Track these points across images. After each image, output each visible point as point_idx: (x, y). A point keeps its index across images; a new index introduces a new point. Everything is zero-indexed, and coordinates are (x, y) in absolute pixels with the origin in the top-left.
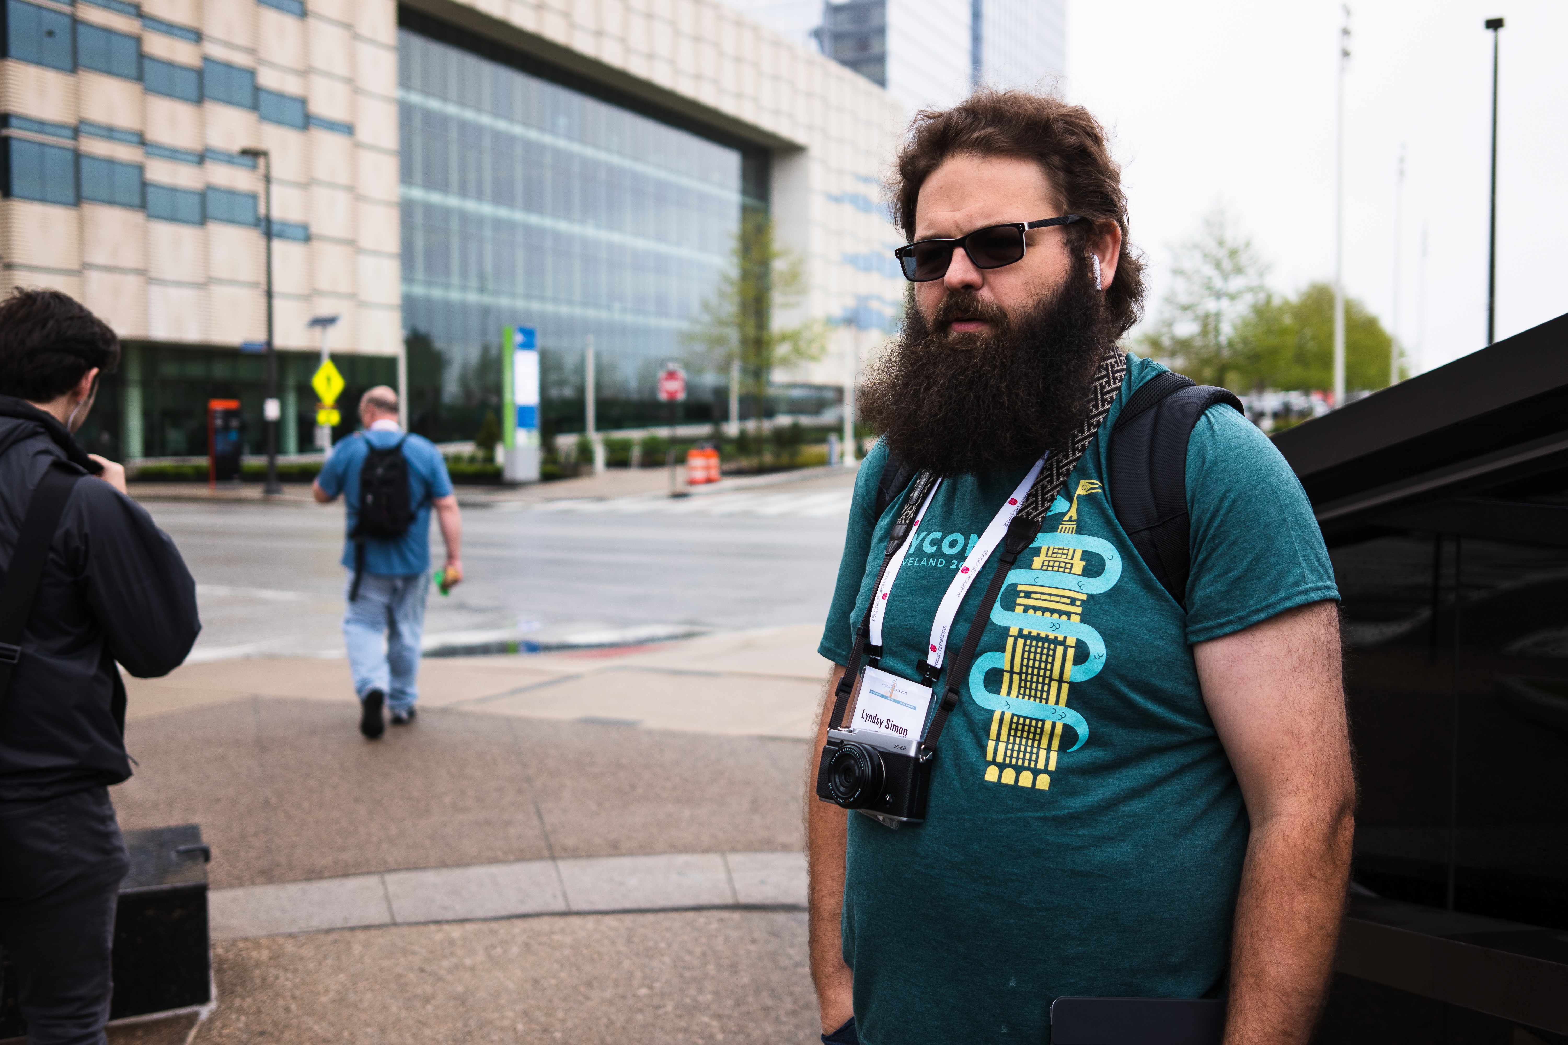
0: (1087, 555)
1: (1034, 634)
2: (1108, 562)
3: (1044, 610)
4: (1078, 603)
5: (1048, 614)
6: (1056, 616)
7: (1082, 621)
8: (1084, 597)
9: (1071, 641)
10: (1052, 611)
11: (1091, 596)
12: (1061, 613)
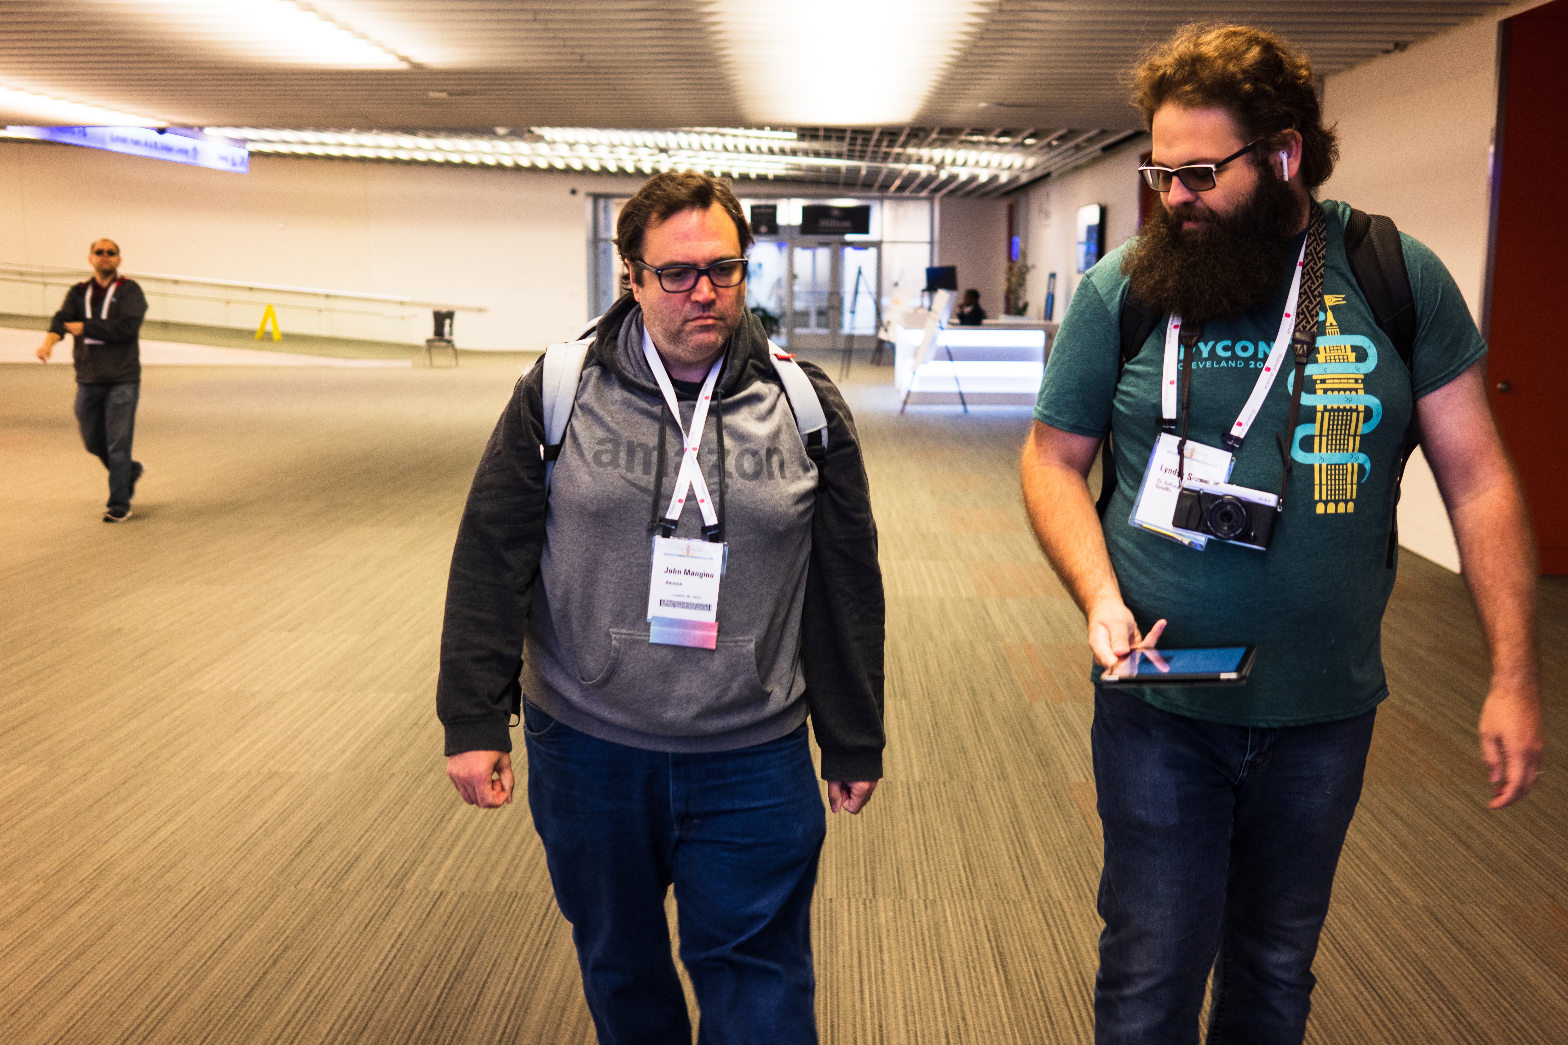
0: (1354, 348)
1: (1335, 407)
2: (1368, 351)
3: (1339, 390)
4: (1360, 381)
5: (1342, 392)
6: (1348, 392)
7: (1366, 393)
8: (1362, 377)
9: (1361, 408)
10: (1345, 390)
11: (1366, 375)
12: (1351, 390)
